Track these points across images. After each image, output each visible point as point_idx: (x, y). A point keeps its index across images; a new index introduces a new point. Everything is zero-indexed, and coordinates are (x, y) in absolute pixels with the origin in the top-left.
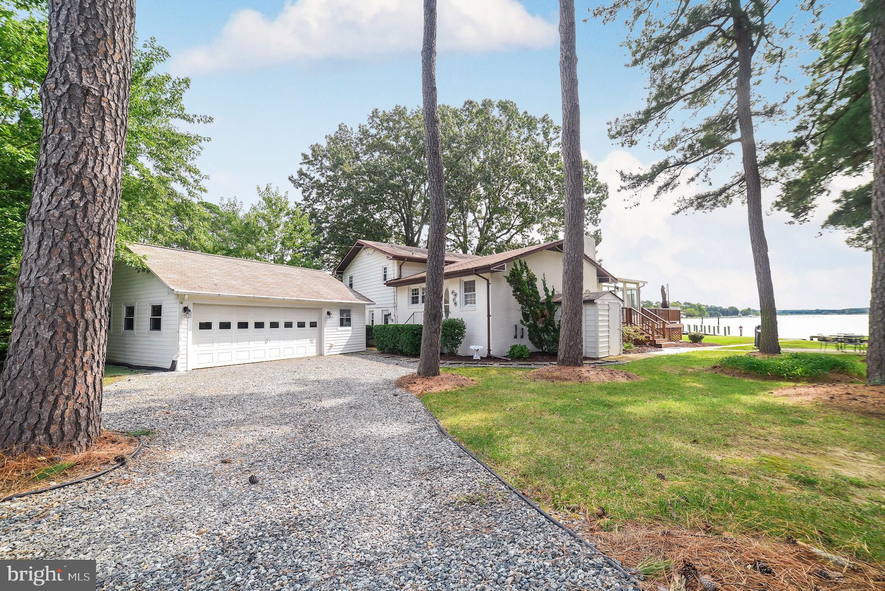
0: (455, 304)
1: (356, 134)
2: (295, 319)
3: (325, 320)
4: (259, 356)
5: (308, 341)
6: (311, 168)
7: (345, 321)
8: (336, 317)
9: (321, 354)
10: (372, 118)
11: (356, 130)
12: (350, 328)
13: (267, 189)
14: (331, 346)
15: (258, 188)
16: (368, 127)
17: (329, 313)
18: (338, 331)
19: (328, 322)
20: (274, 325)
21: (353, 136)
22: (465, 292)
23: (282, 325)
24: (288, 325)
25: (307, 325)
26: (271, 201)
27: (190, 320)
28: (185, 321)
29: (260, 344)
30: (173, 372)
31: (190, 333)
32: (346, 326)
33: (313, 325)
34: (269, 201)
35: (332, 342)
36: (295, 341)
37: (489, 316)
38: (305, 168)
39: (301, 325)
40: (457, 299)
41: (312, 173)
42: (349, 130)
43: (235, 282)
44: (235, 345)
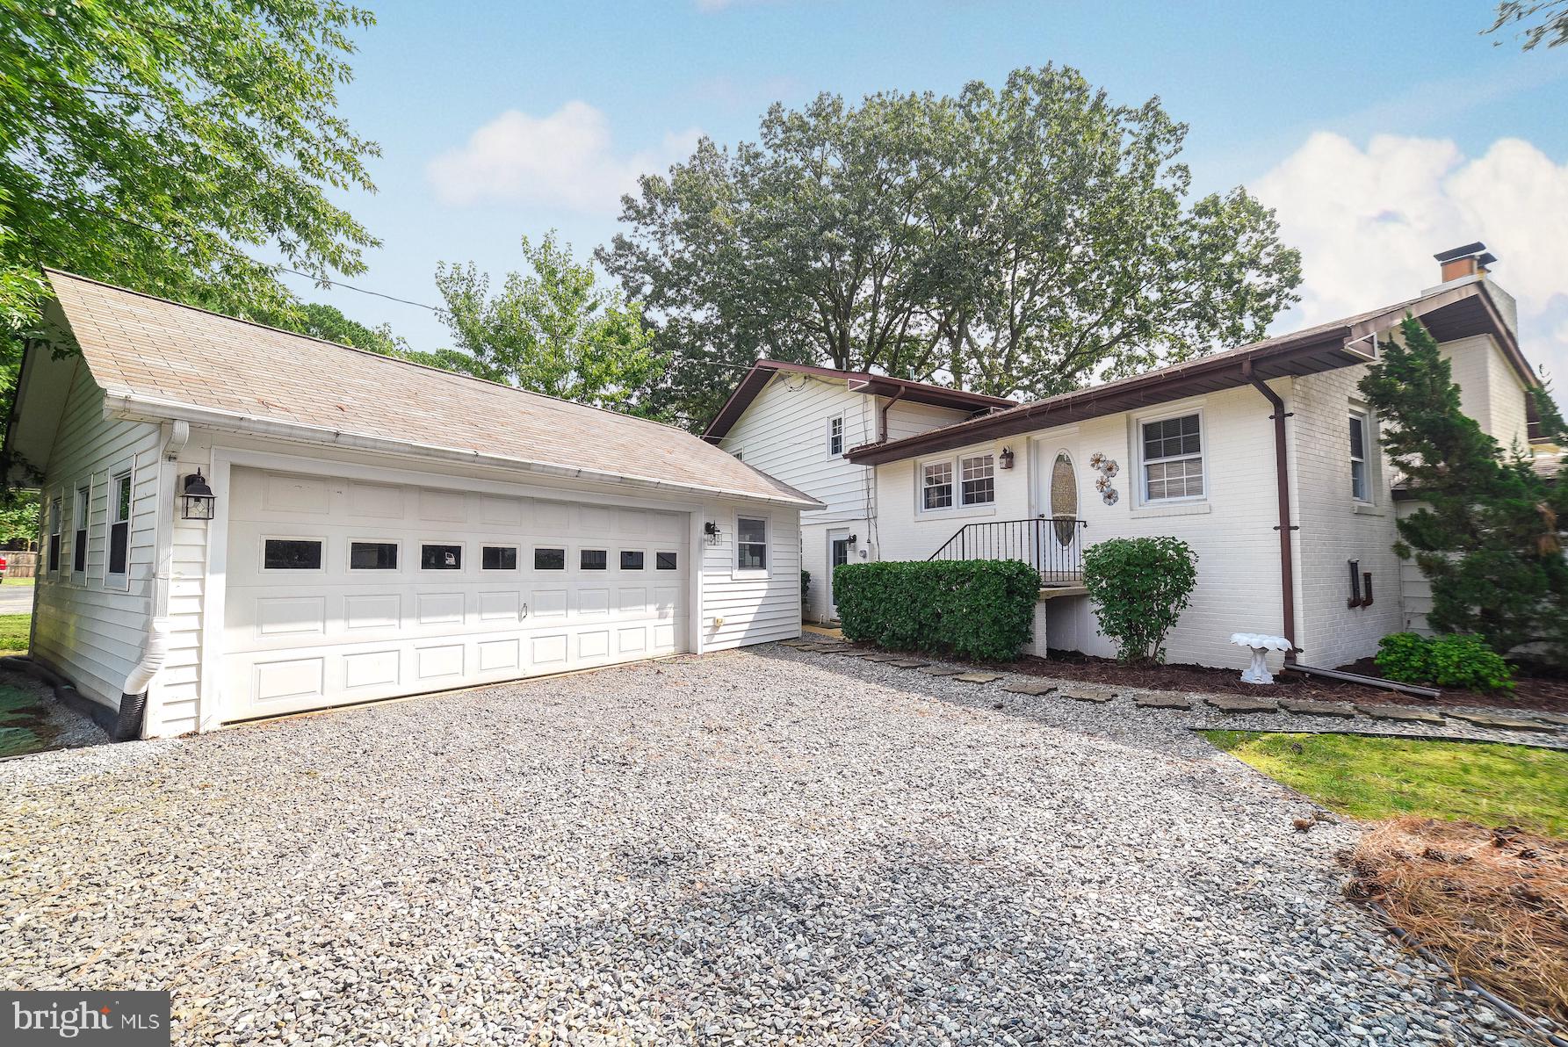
0: (1110, 496)
1: (731, 161)
2: (613, 542)
3: (701, 549)
4: (500, 663)
5: (652, 609)
6: (643, 230)
7: (753, 555)
8: (729, 539)
9: (687, 650)
10: (768, 124)
11: (733, 153)
12: (763, 574)
13: (546, 247)
14: (716, 627)
15: (525, 242)
16: (760, 147)
17: (710, 529)
18: (735, 581)
19: (708, 554)
20: (549, 560)
21: (727, 166)
22: (1148, 456)
23: (573, 560)
24: (593, 560)
25: (650, 561)
26: (553, 272)
27: (219, 527)
28: (191, 533)
29: (504, 623)
30: (130, 746)
31: (217, 584)
32: (753, 567)
33: (666, 561)
34: (548, 271)
35: (719, 615)
36: (614, 613)
37: (1285, 528)
38: (627, 230)
39: (632, 561)
40: (1119, 483)
41: (644, 241)
42: (720, 151)
43: (421, 414)
44: (410, 625)
